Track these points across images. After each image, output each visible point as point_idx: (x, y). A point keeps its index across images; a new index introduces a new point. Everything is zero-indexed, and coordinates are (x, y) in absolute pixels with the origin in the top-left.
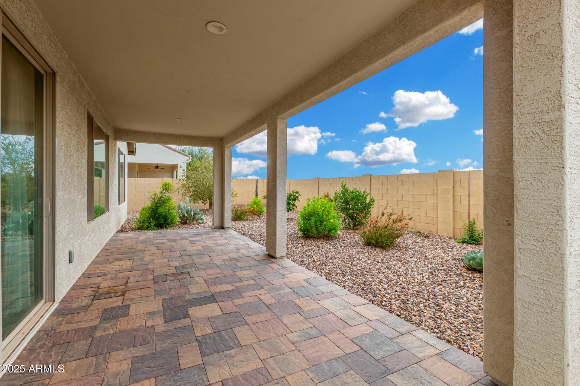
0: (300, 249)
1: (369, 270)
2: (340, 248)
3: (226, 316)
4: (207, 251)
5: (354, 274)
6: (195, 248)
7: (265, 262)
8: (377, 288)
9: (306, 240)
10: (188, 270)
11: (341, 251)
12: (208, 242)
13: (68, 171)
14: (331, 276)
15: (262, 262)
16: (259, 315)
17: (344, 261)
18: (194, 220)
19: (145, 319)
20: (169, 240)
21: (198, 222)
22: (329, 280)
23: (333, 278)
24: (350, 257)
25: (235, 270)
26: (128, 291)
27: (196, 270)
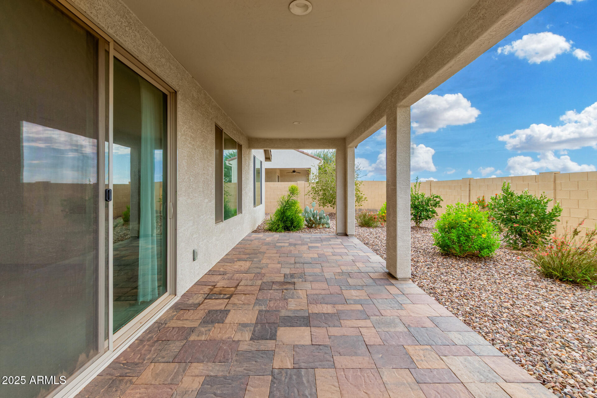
0: (433, 270)
1: (545, 318)
2: (496, 276)
3: (314, 348)
4: (322, 260)
5: (515, 321)
6: (311, 255)
7: (383, 282)
8: (557, 355)
9: (446, 258)
10: (295, 280)
11: (497, 281)
12: (325, 250)
13: (192, 179)
14: (473, 318)
15: (378, 282)
16: (354, 358)
17: (500, 297)
18: (319, 224)
19: (236, 330)
20: (290, 244)
21: (324, 226)
22: (469, 324)
23: (476, 322)
24: (511, 291)
25: (343, 288)
26: (235, 294)
27: (302, 281)
